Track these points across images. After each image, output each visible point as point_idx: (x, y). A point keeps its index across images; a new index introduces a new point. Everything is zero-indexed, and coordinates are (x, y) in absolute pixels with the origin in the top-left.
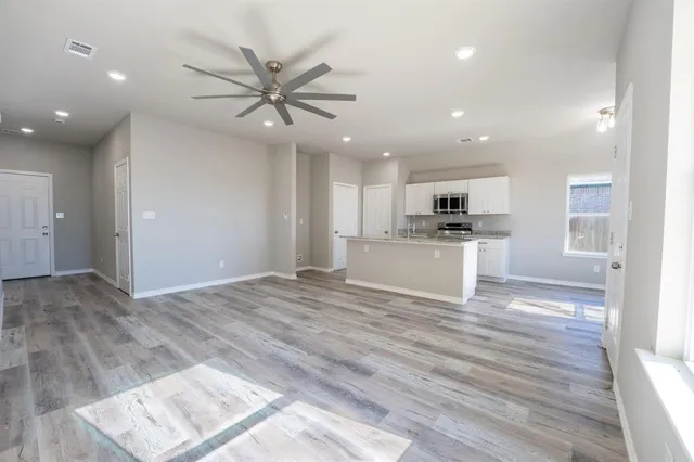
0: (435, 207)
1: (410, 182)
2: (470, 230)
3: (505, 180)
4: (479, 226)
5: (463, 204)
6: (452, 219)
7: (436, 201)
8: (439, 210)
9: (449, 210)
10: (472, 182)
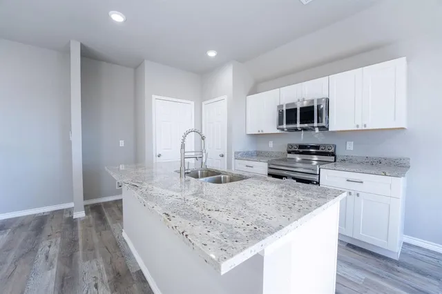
0: (280, 123)
1: (254, 91)
2: (333, 154)
3: (400, 64)
4: (347, 148)
5: (320, 114)
6: (302, 139)
7: (281, 114)
8: (285, 126)
9: (298, 125)
10: (335, 78)
